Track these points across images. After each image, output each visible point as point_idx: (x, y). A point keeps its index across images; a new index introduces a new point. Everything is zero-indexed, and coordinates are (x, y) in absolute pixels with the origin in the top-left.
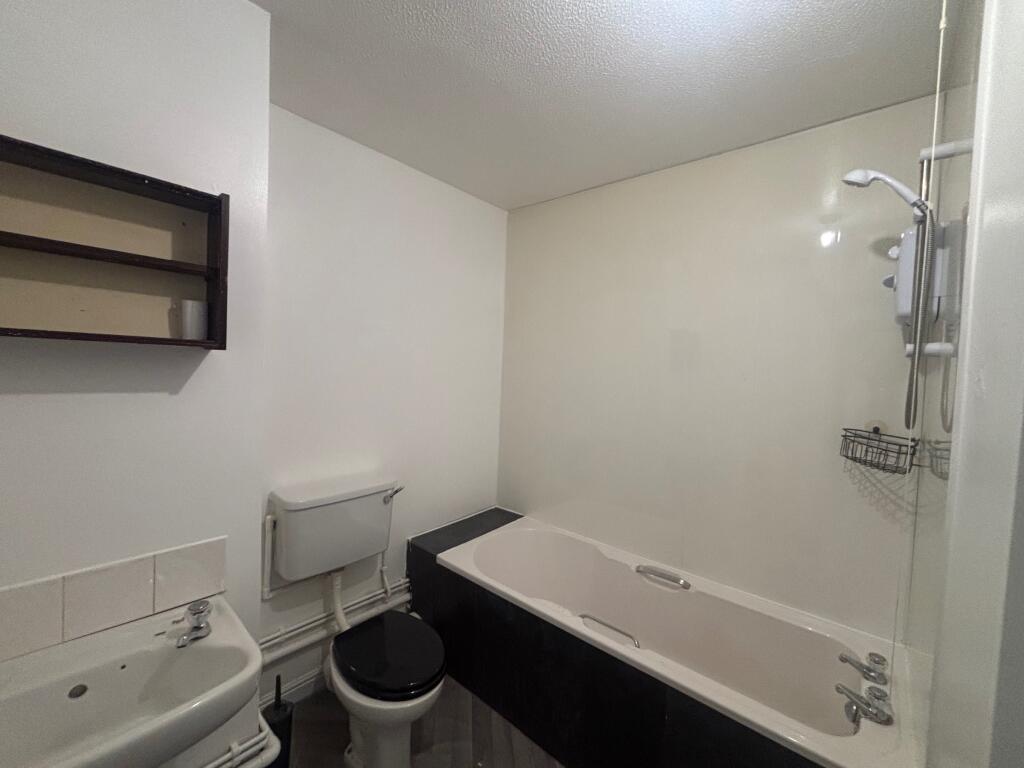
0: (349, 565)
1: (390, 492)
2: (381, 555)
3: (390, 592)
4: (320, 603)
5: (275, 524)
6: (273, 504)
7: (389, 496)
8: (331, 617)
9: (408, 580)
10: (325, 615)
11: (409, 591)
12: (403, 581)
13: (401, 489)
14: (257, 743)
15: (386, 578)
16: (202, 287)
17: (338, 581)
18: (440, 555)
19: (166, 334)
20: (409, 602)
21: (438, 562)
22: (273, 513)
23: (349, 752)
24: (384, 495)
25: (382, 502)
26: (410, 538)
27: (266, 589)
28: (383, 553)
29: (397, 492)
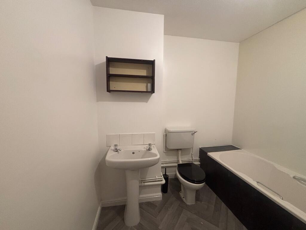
0: (183, 149)
1: (194, 132)
2: (191, 149)
3: (194, 160)
4: (176, 157)
5: (166, 135)
6: (166, 130)
7: (193, 133)
8: (178, 161)
9: (199, 159)
10: (177, 160)
11: (200, 162)
12: (198, 158)
13: (197, 132)
14: (161, 178)
15: (193, 156)
16: (151, 80)
17: (180, 152)
18: (208, 153)
19: (145, 91)
20: (199, 165)
21: (208, 155)
22: (166, 133)
23: (181, 192)
24: (192, 133)
25: (191, 134)
26: (200, 147)
27: (164, 150)
28: (192, 148)
29: (195, 132)
